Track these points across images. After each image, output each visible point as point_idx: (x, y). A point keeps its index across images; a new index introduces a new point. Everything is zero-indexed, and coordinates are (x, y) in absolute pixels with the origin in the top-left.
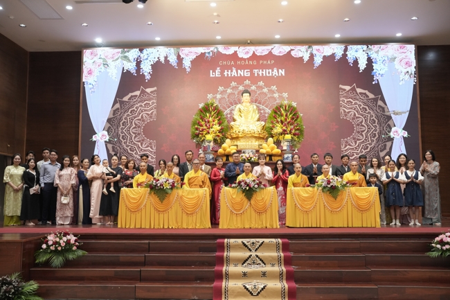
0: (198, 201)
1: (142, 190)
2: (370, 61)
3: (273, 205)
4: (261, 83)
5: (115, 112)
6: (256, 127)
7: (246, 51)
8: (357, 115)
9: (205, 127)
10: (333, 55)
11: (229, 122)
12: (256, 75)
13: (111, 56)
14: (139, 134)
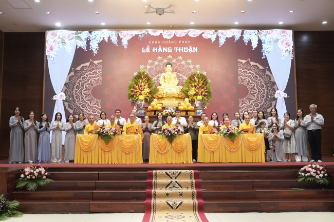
0: (134, 144)
1: (92, 136)
2: (260, 42)
3: (188, 147)
4: (180, 58)
5: (70, 78)
6: (176, 90)
7: (169, 33)
8: (251, 82)
9: (138, 90)
10: (233, 38)
11: (156, 86)
12: (176, 51)
13: (67, 36)
14: (88, 95)
